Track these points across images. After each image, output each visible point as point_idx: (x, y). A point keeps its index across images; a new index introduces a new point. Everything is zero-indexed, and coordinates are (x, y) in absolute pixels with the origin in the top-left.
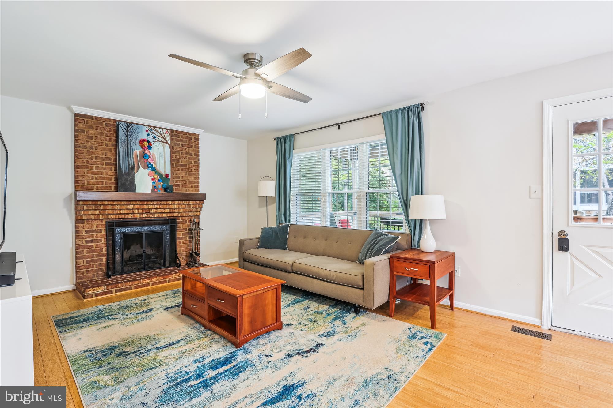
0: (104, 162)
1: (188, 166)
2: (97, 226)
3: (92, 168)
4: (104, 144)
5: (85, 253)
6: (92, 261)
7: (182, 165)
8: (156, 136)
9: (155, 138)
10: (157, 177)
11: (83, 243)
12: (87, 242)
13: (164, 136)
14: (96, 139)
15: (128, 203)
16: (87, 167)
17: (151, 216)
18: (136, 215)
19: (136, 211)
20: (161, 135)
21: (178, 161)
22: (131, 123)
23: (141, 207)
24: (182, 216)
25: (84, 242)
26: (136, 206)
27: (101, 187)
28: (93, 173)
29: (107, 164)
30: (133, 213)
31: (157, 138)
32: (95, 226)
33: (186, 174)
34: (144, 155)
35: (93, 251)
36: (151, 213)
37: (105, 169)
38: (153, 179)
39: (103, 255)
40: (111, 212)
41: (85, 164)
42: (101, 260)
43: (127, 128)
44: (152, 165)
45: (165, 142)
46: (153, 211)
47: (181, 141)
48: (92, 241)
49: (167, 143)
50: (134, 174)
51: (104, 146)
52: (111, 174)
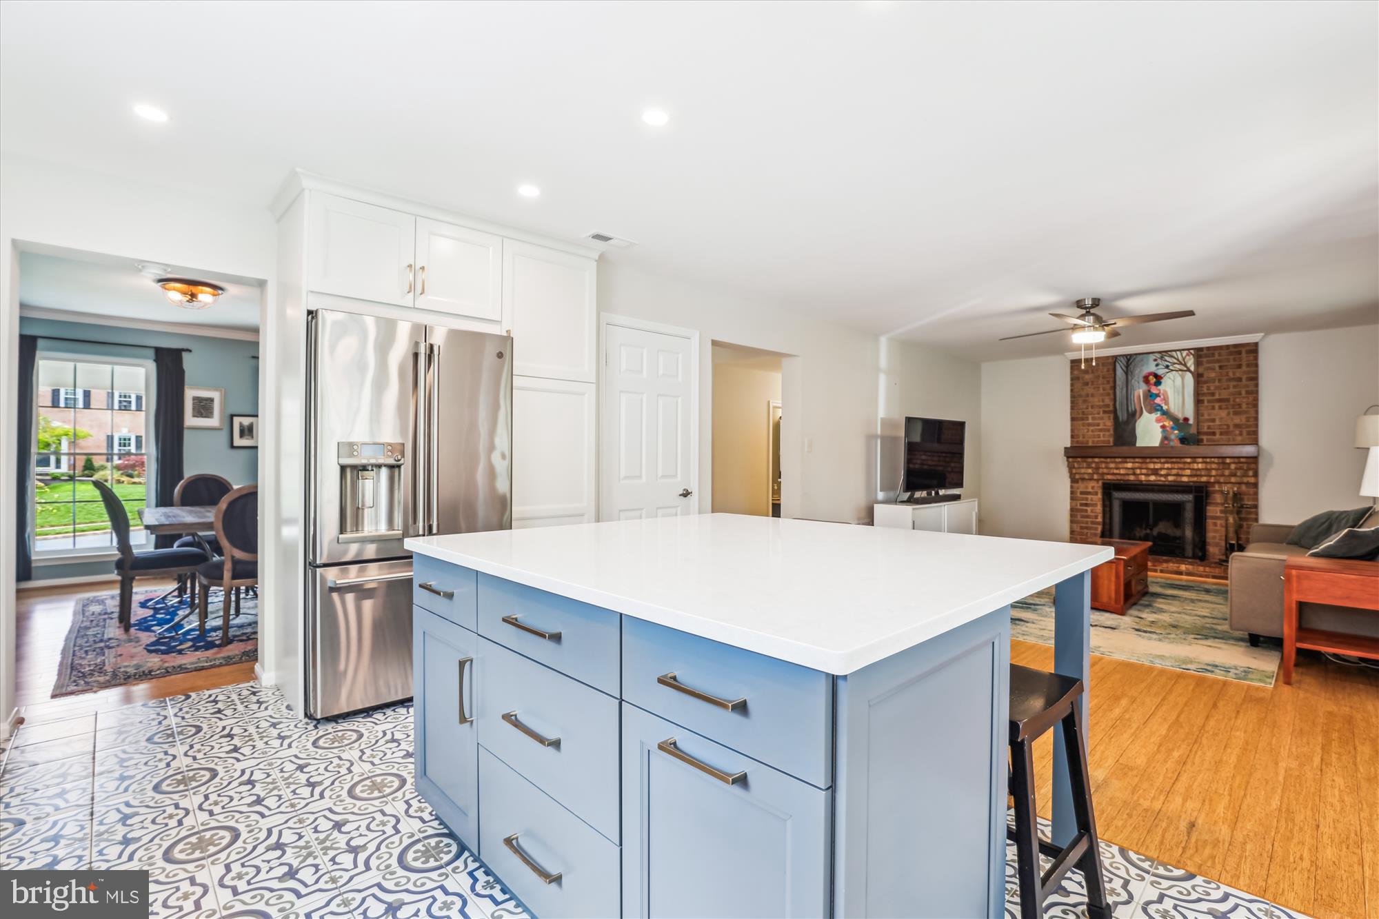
0: (1101, 410)
1: (1232, 400)
2: (1093, 488)
3: (1087, 419)
4: (1101, 389)
5: (1079, 516)
6: (1087, 528)
7: (1219, 400)
8: (1169, 364)
9: (1167, 367)
10: (1168, 423)
11: (1077, 505)
12: (1081, 505)
13: (1184, 360)
14: (1092, 384)
15: (1124, 460)
16: (1082, 419)
17: (1163, 479)
18: (1140, 476)
19: (1138, 471)
20: (1178, 360)
21: (1213, 394)
22: (1131, 355)
23: (1144, 466)
24: (1219, 483)
25: (1079, 505)
26: (1137, 465)
27: (1098, 441)
28: (1089, 425)
29: (1105, 412)
30: (1134, 474)
31: (1171, 368)
32: (1090, 488)
33: (1229, 414)
34: (1149, 396)
35: (1088, 517)
36: (1162, 475)
37: (1102, 419)
38: (1163, 427)
39: (1098, 523)
40: (1105, 471)
41: (1081, 416)
42: (1096, 529)
43: (1127, 363)
44: (1162, 407)
45: (1185, 369)
46: (1163, 472)
47: (1218, 361)
48: (1086, 505)
49: (1188, 370)
50: (1135, 422)
51: (1101, 391)
52: (1109, 423)
